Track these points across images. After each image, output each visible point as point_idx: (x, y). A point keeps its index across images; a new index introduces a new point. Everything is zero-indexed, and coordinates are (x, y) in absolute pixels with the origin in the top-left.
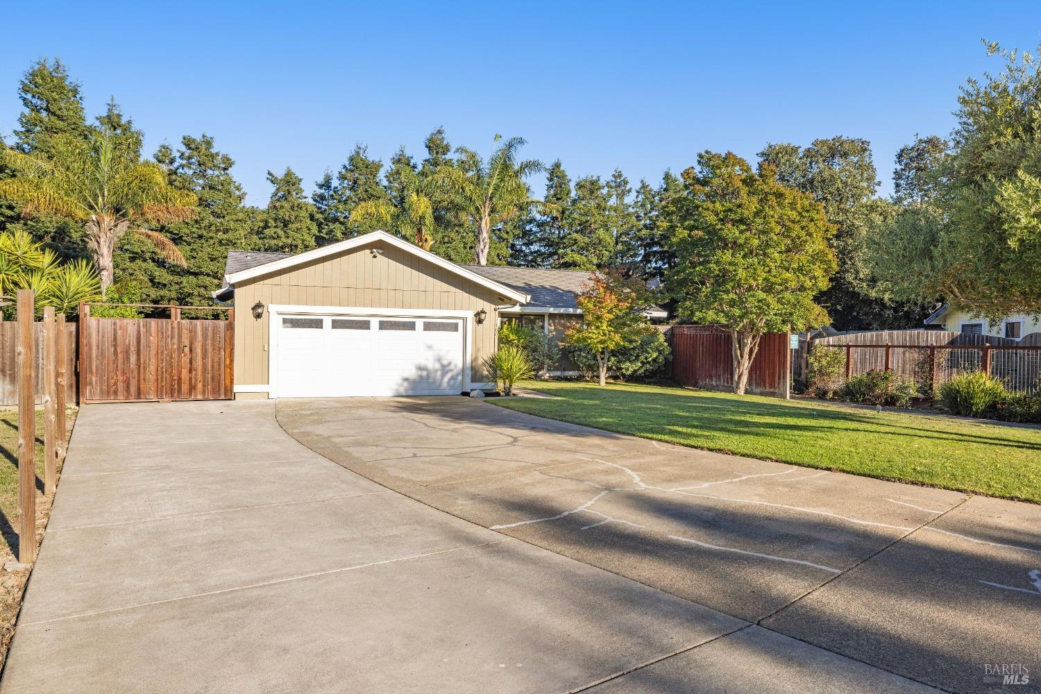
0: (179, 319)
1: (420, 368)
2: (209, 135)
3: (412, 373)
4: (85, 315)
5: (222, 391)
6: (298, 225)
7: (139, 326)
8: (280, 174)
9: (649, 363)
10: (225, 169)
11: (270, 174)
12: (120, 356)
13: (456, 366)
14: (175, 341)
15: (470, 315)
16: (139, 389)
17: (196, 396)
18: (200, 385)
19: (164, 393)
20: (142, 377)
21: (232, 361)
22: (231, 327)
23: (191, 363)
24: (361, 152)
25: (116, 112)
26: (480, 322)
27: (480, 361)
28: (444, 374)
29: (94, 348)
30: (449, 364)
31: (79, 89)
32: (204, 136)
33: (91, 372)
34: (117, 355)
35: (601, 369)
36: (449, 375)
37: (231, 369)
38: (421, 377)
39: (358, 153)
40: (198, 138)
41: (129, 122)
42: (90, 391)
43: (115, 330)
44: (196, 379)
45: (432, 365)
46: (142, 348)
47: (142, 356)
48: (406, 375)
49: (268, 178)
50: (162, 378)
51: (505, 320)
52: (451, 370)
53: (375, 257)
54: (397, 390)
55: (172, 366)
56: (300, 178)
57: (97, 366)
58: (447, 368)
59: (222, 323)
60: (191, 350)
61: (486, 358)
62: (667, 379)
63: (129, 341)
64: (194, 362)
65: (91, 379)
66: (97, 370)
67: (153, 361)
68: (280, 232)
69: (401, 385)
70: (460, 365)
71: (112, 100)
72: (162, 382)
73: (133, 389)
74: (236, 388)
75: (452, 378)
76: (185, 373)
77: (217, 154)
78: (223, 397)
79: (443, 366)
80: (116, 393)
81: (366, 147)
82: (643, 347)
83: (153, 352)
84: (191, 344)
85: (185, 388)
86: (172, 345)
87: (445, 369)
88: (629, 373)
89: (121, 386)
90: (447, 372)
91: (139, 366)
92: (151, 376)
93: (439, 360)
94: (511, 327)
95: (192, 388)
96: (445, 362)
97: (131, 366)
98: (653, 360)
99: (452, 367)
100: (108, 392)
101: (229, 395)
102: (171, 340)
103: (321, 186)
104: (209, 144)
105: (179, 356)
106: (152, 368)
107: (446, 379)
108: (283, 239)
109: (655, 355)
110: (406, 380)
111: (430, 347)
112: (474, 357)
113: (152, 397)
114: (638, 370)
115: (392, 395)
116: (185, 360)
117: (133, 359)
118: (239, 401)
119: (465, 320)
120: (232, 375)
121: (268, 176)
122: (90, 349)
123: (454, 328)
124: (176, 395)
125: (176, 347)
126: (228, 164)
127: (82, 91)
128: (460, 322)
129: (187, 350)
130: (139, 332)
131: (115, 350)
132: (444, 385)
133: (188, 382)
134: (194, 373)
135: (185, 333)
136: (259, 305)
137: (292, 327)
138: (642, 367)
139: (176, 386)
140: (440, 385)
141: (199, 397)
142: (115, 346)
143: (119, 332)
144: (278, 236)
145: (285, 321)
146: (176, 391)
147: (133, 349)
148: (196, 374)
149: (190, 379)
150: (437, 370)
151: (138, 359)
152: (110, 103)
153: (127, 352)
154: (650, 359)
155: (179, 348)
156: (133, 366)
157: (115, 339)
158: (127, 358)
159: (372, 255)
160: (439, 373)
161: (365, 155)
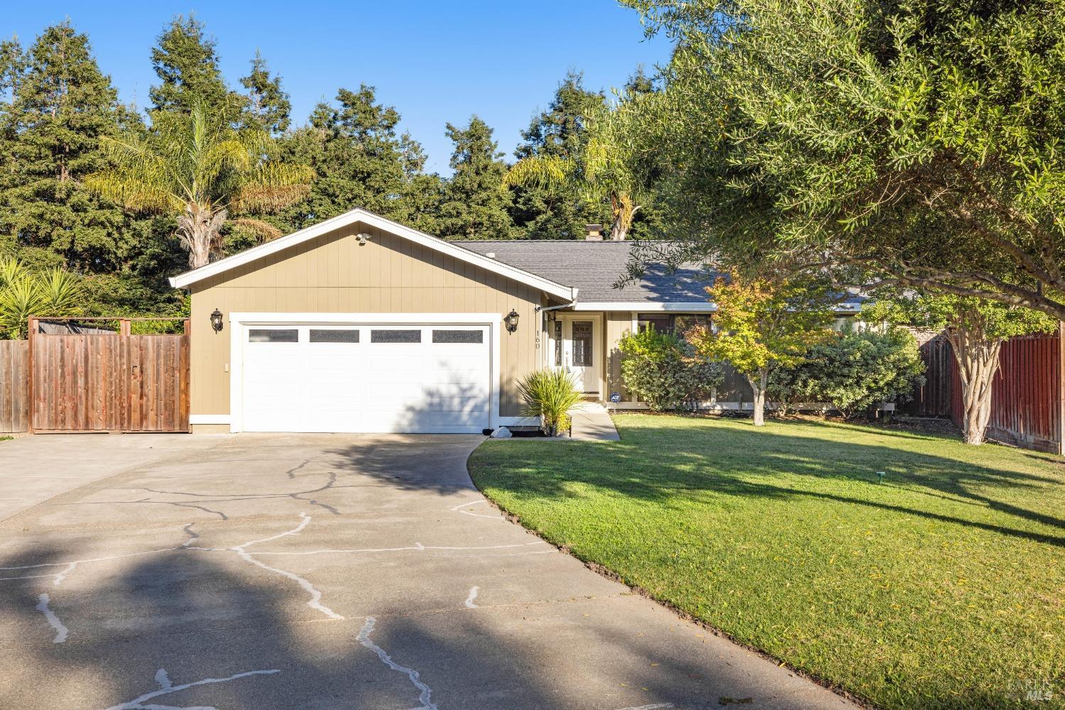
0: (129, 334)
1: (430, 394)
2: (368, 85)
3: (419, 400)
4: (34, 330)
5: (177, 422)
6: (484, 195)
7: (86, 343)
8: (463, 126)
9: (880, 389)
10: (388, 127)
11: (449, 127)
12: (69, 379)
13: (481, 390)
14: (125, 360)
15: (497, 319)
16: (87, 417)
17: (147, 426)
18: (152, 414)
19: (113, 423)
20: (90, 403)
21: (187, 384)
22: (186, 342)
23: (142, 387)
24: (574, 82)
25: (262, 70)
26: (512, 329)
27: (515, 384)
28: (464, 401)
29: (42, 369)
30: (471, 388)
31: (213, 49)
32: (362, 87)
33: (39, 396)
34: (65, 378)
35: (756, 399)
36: (471, 404)
37: (187, 394)
38: (431, 405)
39: (569, 83)
40: (355, 90)
41: (277, 81)
42: (38, 418)
43: (62, 347)
44: (147, 407)
45: (447, 389)
46: (90, 369)
47: (90, 379)
48: (410, 403)
49: (447, 134)
50: (111, 404)
51: (647, 323)
52: (474, 397)
53: (362, 244)
54: (399, 424)
55: (121, 391)
56: (490, 128)
57: (45, 391)
58: (469, 394)
59: (177, 338)
60: (142, 372)
61: (523, 381)
62: (940, 417)
63: (77, 361)
64: (145, 386)
65: (38, 406)
66: (45, 394)
67: (102, 384)
68: (462, 206)
69: (403, 416)
70: (487, 391)
71: (258, 55)
72: (111, 409)
73: (81, 419)
74: (193, 419)
75: (476, 408)
76: (135, 398)
77: (379, 109)
78: (177, 429)
79: (463, 391)
80: (63, 421)
81: (581, 73)
82: (869, 362)
83: (102, 375)
84: (141, 365)
85: (136, 416)
86: (121, 365)
87: (465, 396)
88: (845, 405)
89: (69, 413)
90: (469, 398)
91: (87, 391)
92: (99, 402)
93: (458, 384)
94: (645, 335)
95: (143, 417)
96: (465, 386)
97: (80, 390)
98: (887, 384)
99: (475, 392)
100: (56, 421)
101: (185, 428)
102: (120, 359)
103: (527, 137)
104: (368, 95)
105: (129, 378)
106: (101, 392)
107: (467, 409)
108: (464, 216)
109: (891, 376)
110: (411, 409)
111: (443, 364)
112: (505, 379)
113: (100, 427)
114: (861, 400)
115: (390, 430)
116: (135, 383)
117: (81, 382)
118: (197, 435)
119: (490, 325)
120: (187, 402)
121: (447, 130)
122: (38, 371)
123: (476, 337)
124: (126, 425)
125: (125, 367)
126: (392, 120)
127: (218, 51)
128: (486, 330)
129: (137, 371)
130: (86, 349)
131: (63, 373)
132: (465, 416)
133: (138, 412)
134: (145, 398)
135: (135, 352)
136: (216, 315)
137: (270, 341)
138: (867, 397)
139: (126, 415)
140: (457, 418)
141: (152, 428)
142: (63, 366)
143: (67, 350)
144: (457, 213)
145: (254, 333)
146: (126, 421)
147: (81, 369)
148: (148, 400)
149: (141, 406)
150: (452, 397)
151: (86, 383)
152: (255, 59)
153: (74, 373)
154: (882, 383)
155: (129, 369)
156: (81, 391)
157: (62, 359)
158: (75, 382)
159: (359, 242)
160: (456, 401)
161: (579, 85)
